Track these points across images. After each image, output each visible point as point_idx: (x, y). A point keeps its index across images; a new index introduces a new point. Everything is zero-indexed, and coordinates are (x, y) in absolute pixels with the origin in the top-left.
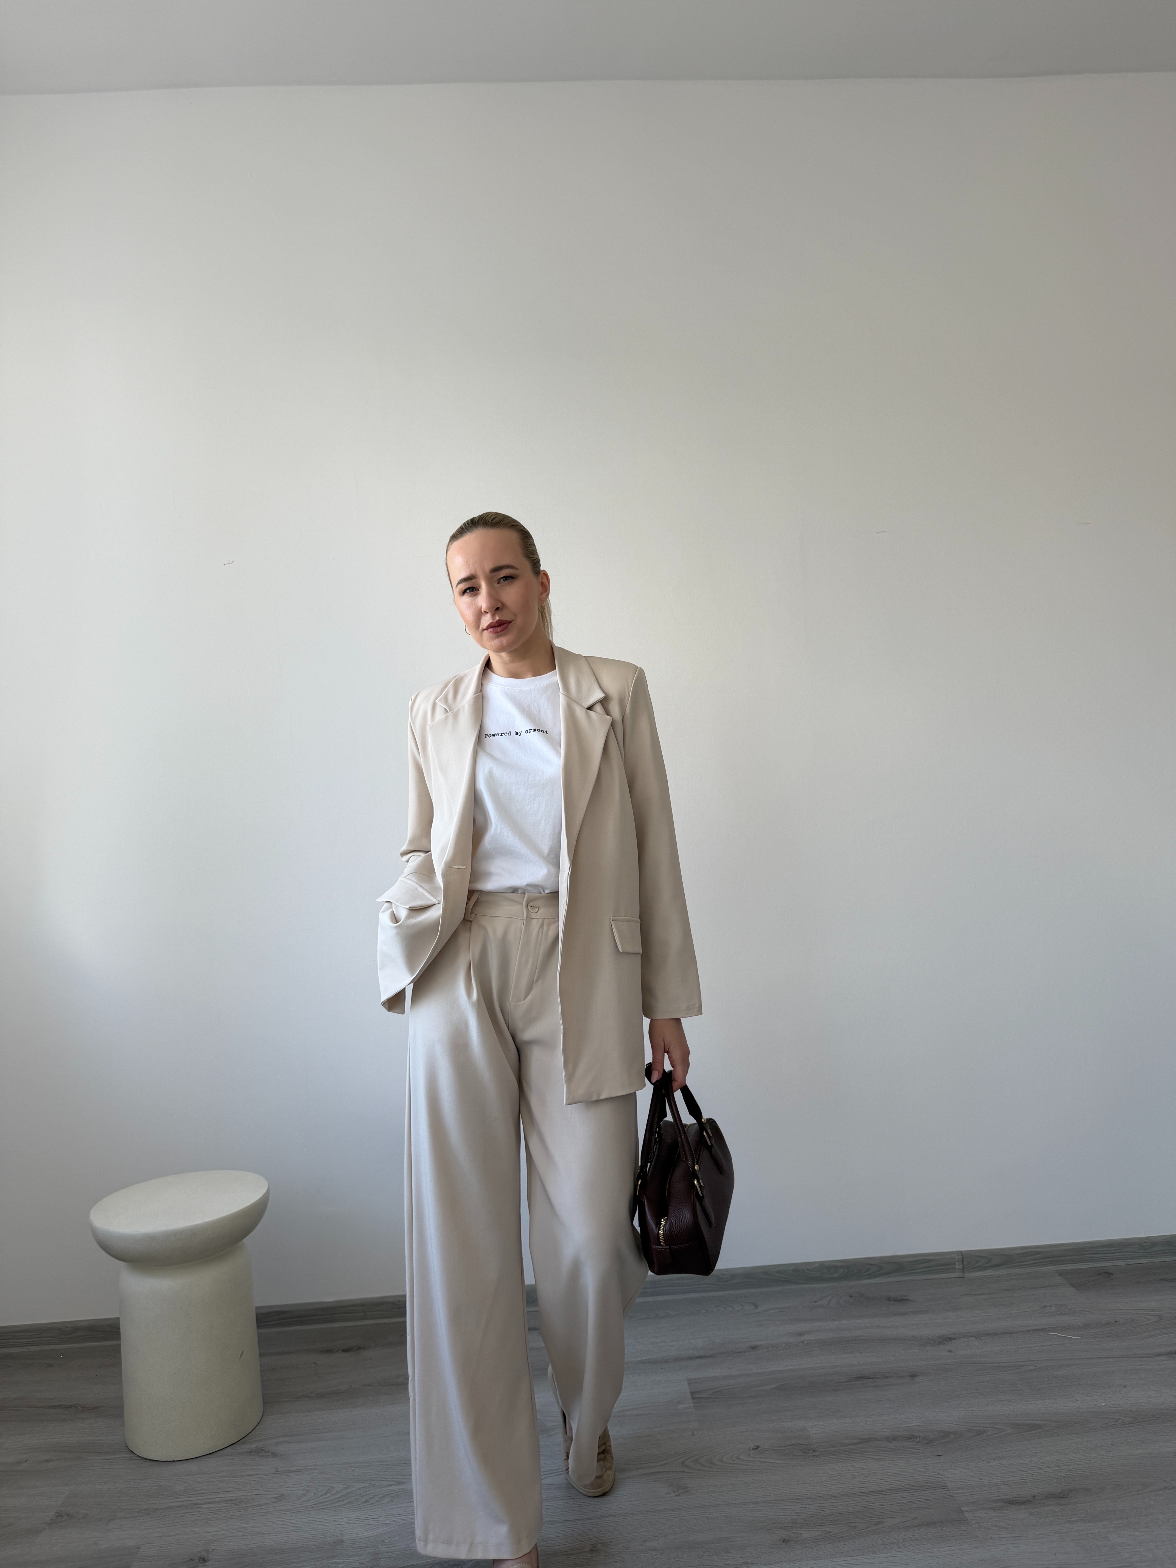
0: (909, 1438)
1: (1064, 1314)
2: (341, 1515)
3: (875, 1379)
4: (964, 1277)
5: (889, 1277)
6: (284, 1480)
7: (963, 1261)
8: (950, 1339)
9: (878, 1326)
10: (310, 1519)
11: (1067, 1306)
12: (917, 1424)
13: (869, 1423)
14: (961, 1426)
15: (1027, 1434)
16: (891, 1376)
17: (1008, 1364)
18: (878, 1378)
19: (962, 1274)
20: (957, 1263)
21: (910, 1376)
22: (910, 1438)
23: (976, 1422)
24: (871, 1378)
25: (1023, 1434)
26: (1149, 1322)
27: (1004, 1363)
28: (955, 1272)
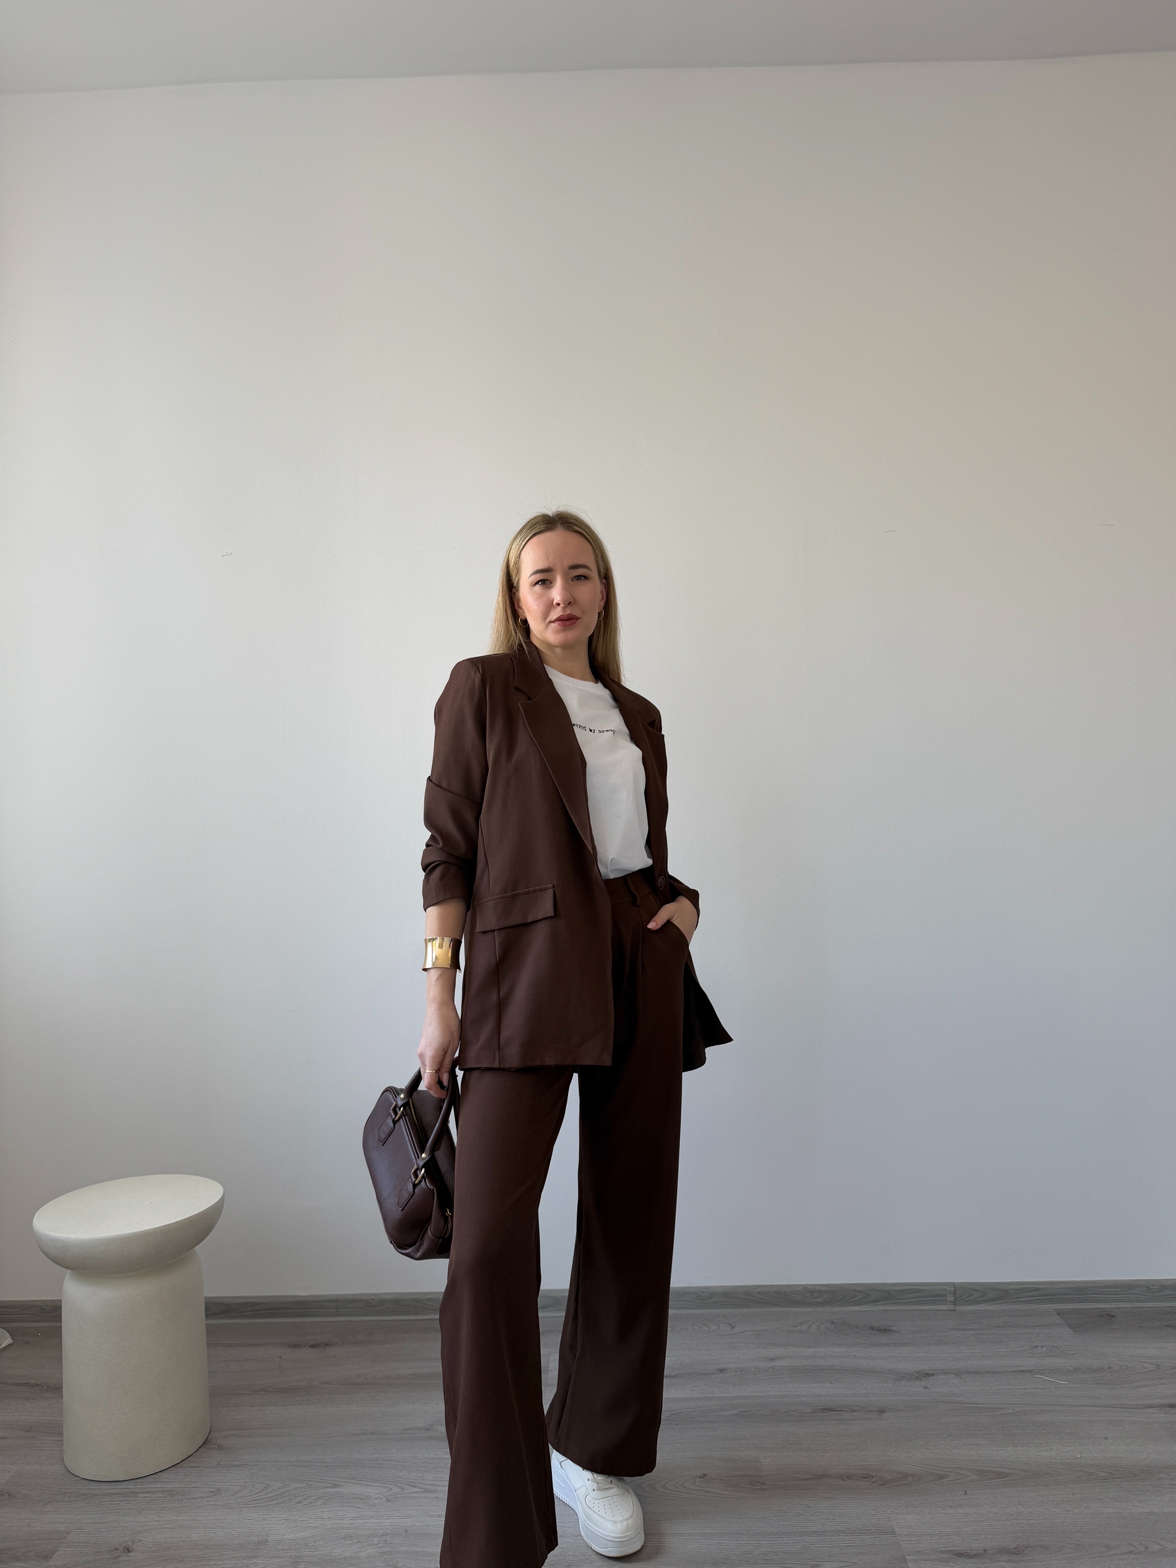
0: (864, 1477)
1: (1055, 1356)
2: (271, 1515)
3: (840, 1412)
4: (955, 1310)
5: (875, 1305)
6: (225, 1474)
7: (955, 1293)
8: (929, 1375)
9: (856, 1356)
10: (241, 1516)
11: (1060, 1348)
12: (875, 1463)
13: (824, 1459)
14: (922, 1469)
15: (991, 1483)
16: (858, 1410)
17: (986, 1405)
18: (845, 1411)
19: (953, 1306)
20: (948, 1295)
21: (879, 1411)
22: (866, 1477)
23: (938, 1465)
24: (837, 1411)
25: (987, 1481)
26: (1145, 1370)
27: (980, 1404)
28: (946, 1304)
